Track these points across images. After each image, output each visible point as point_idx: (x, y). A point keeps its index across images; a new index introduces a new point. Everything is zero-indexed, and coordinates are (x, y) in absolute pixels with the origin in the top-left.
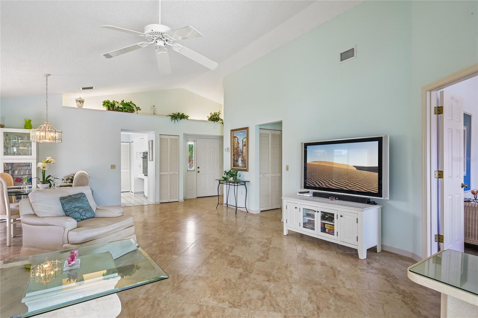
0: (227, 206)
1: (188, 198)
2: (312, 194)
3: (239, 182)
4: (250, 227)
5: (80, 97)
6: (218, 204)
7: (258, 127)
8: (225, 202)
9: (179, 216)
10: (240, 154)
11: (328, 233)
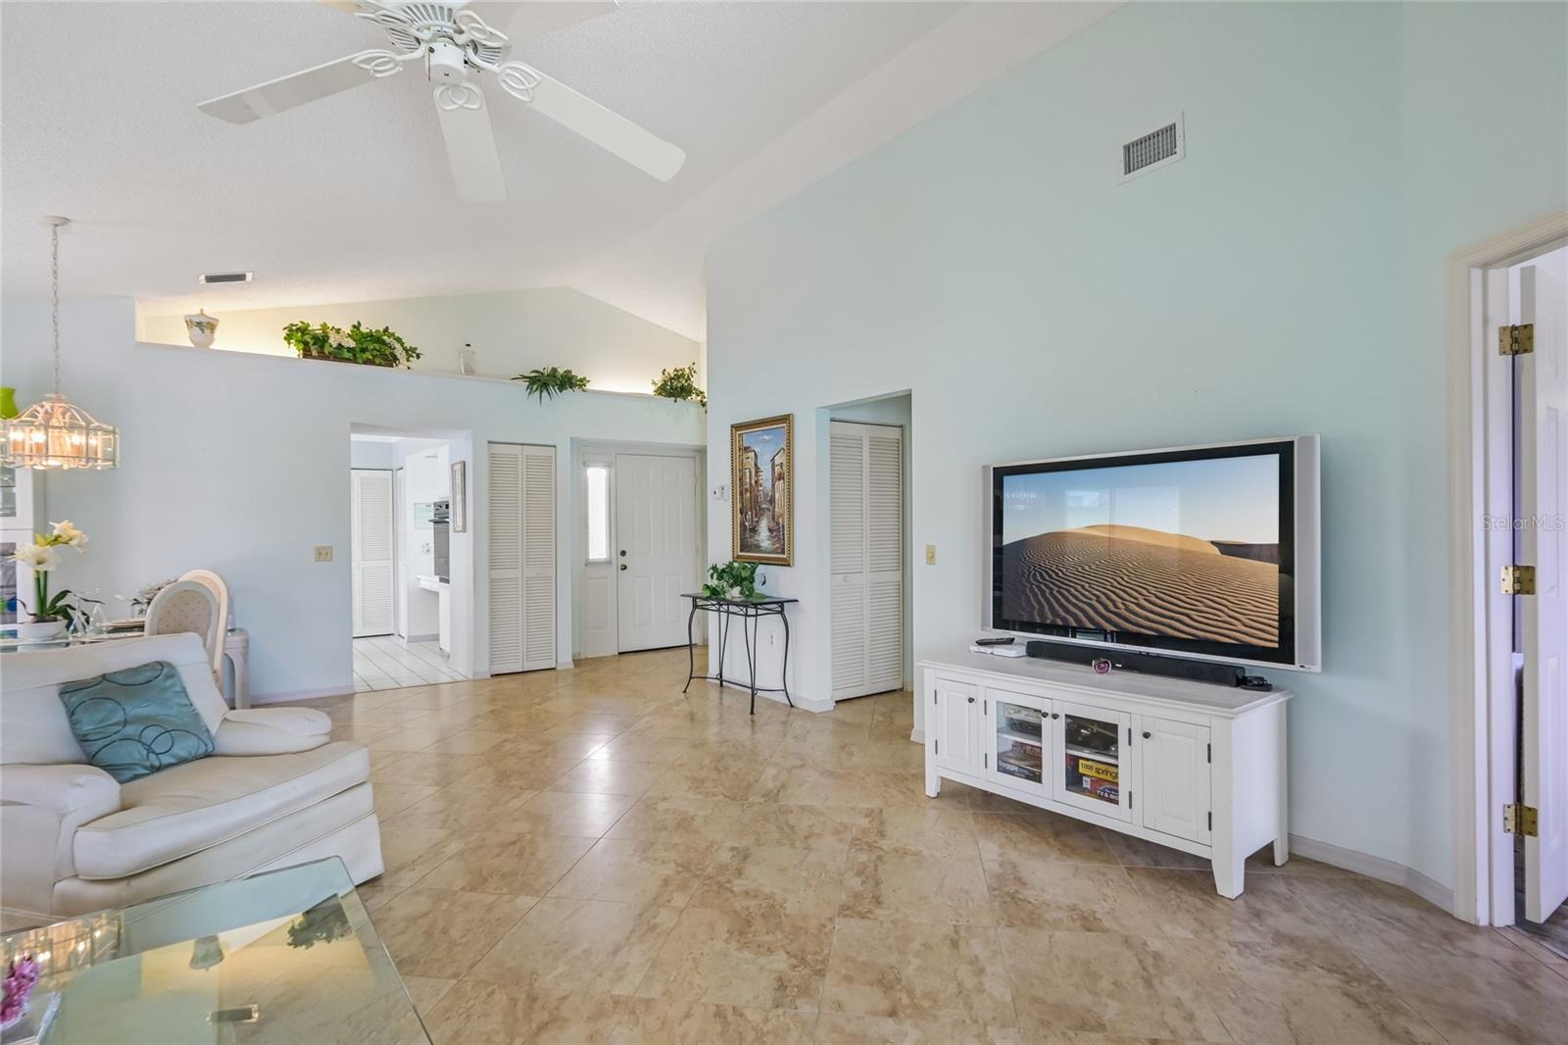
0: (721, 685)
1: (589, 656)
2: (1024, 648)
3: (761, 604)
4: (803, 766)
5: (202, 311)
6: (691, 678)
7: (827, 416)
8: (713, 671)
9: (554, 725)
10: (764, 506)
11: (1092, 793)
